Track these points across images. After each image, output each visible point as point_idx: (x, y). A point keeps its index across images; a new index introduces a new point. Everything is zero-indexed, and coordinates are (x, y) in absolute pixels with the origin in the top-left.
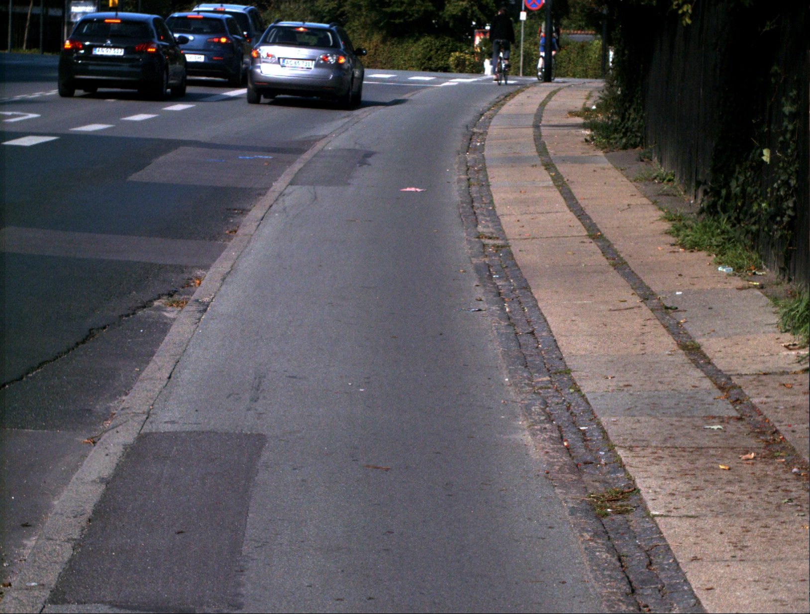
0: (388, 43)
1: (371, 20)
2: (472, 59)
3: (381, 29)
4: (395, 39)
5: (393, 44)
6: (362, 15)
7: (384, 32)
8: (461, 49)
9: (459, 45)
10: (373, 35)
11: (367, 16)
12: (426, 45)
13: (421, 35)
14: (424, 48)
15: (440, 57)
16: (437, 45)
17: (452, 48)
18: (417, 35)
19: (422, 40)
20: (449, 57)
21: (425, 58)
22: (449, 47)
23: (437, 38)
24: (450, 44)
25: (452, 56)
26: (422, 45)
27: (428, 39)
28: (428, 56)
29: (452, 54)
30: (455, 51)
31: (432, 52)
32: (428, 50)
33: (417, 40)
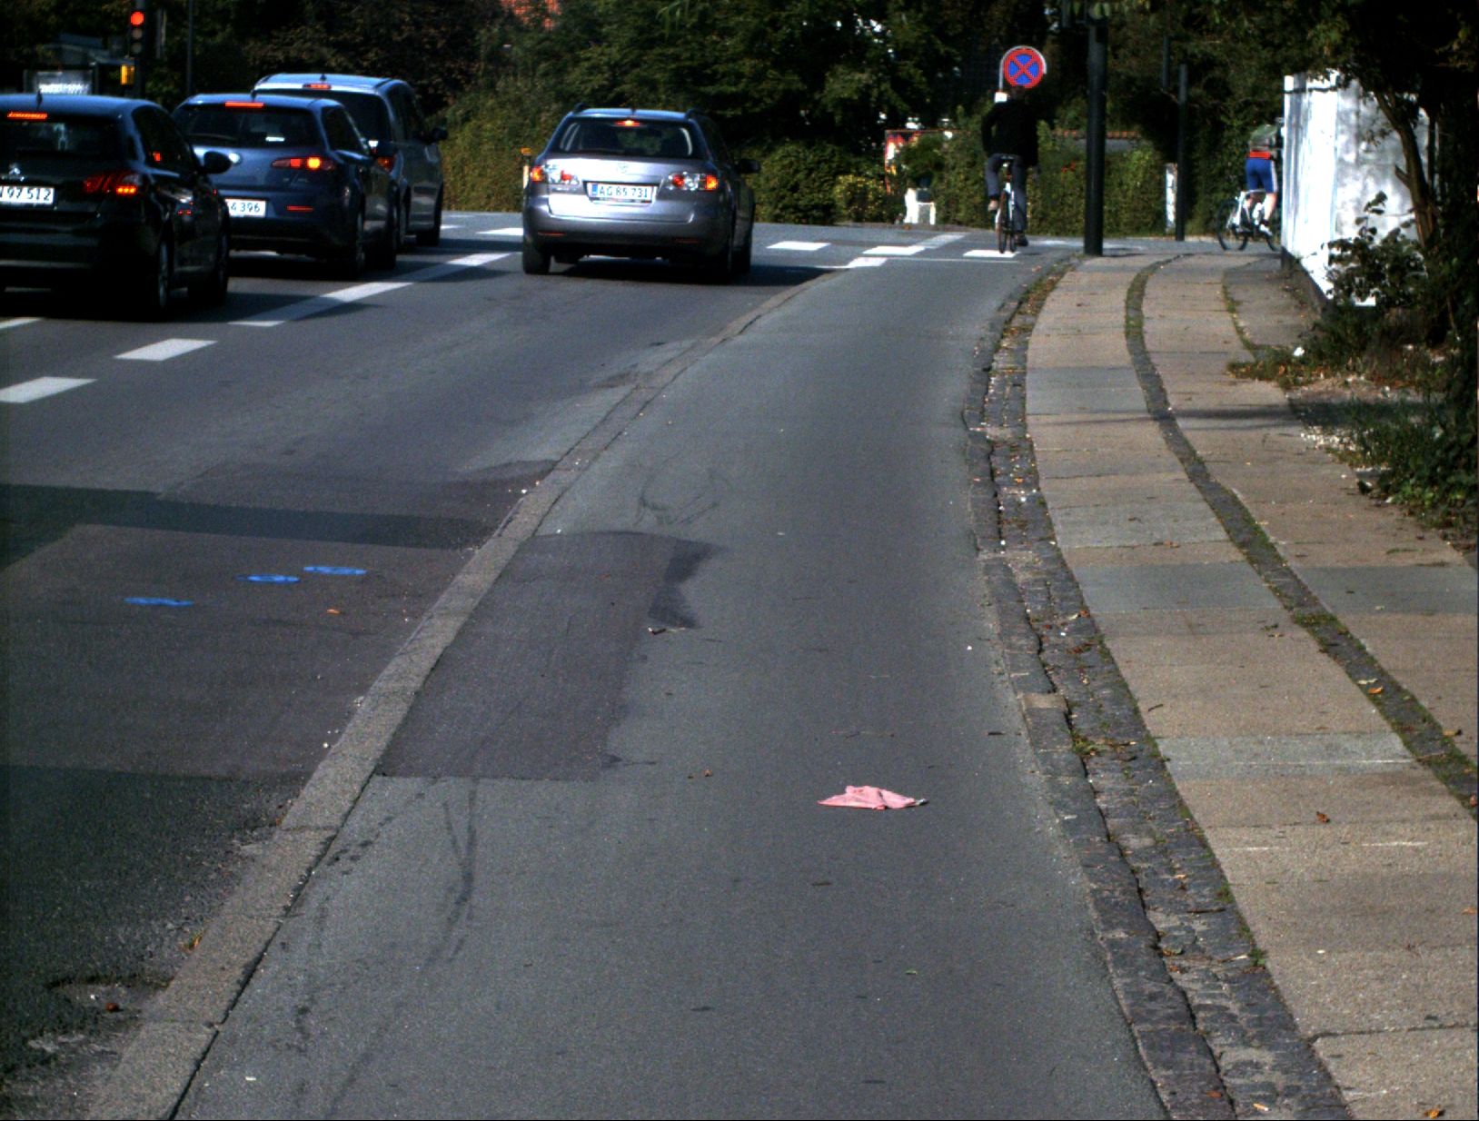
2: (880, 189)
8: (858, 169)
9: (853, 160)
12: (786, 162)
13: (778, 140)
14: (784, 167)
15: (817, 184)
16: (809, 161)
17: (839, 166)
18: (770, 141)
19: (780, 152)
20: (833, 185)
21: (785, 187)
22: (834, 165)
23: (809, 146)
24: (836, 159)
25: (839, 183)
26: (781, 159)
27: (791, 148)
28: (792, 183)
29: (841, 178)
30: (846, 173)
31: (800, 176)
32: (792, 171)
33: (770, 150)
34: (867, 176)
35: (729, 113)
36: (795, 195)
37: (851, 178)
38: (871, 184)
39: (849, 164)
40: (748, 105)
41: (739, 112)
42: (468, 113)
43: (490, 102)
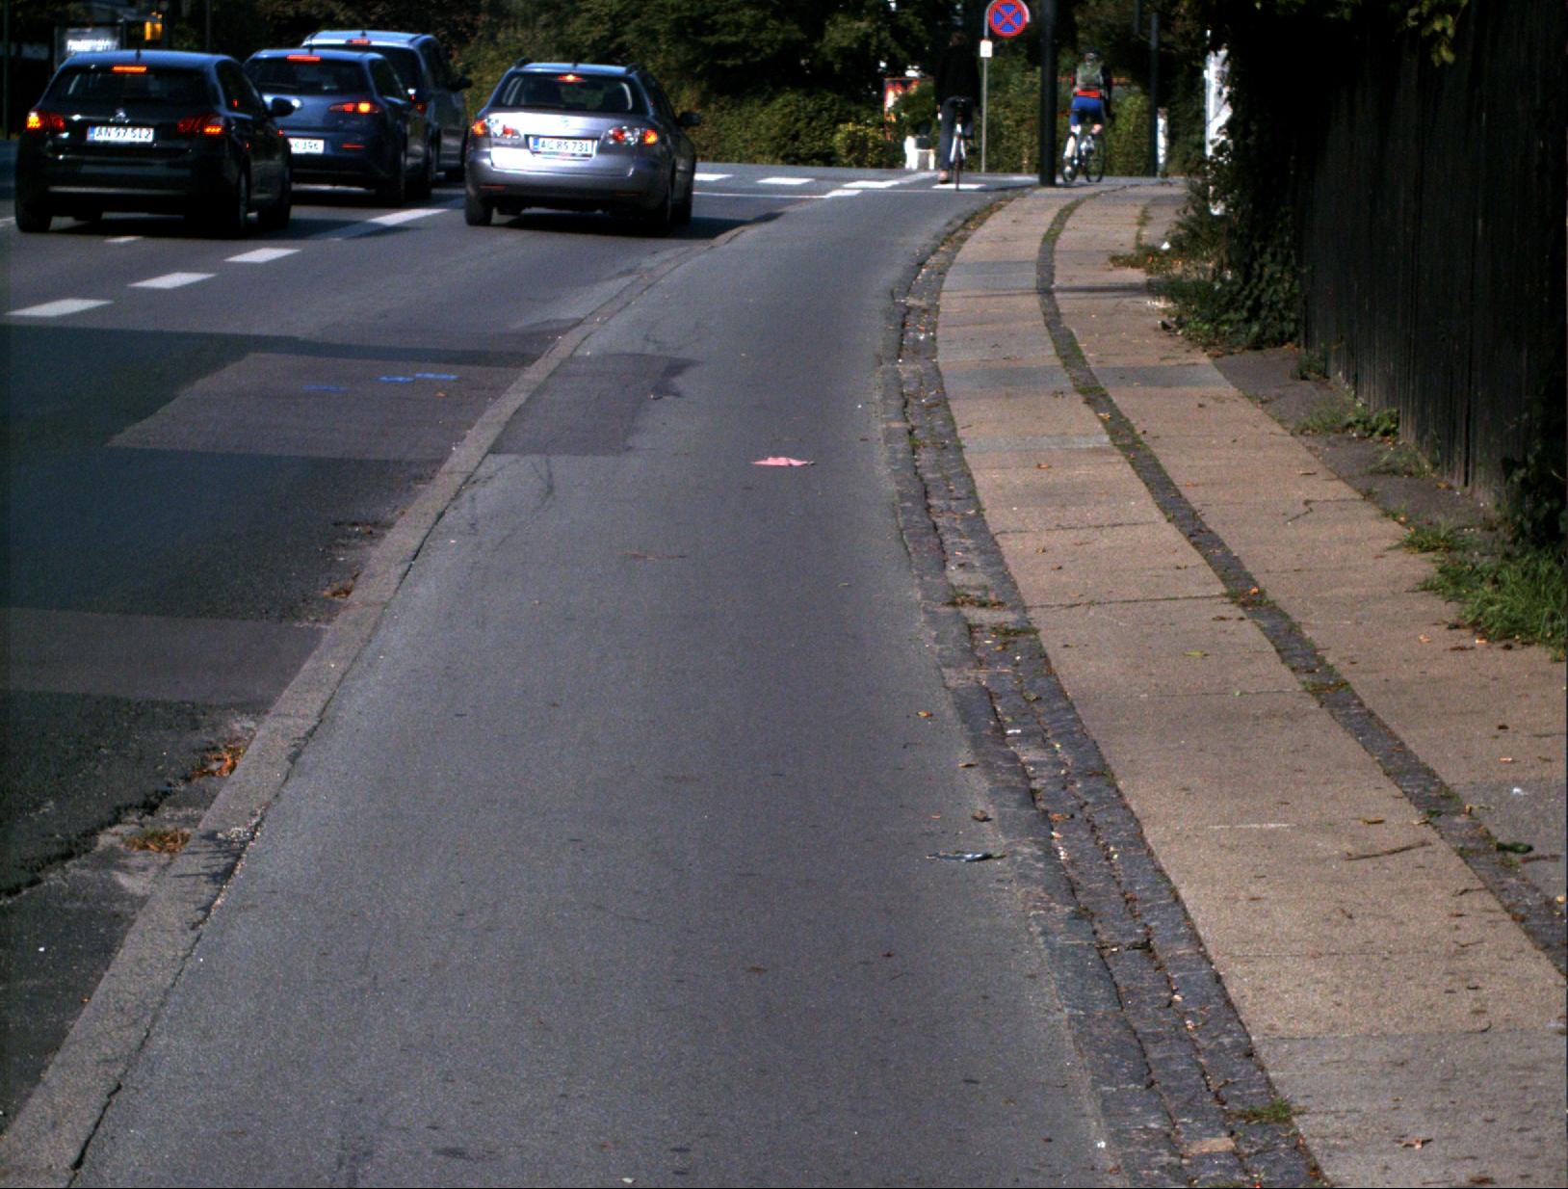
0: (712, 107)
1: (677, 61)
2: (880, 136)
3: (699, 77)
4: (727, 97)
5: (722, 108)
6: (660, 51)
7: (704, 85)
8: (858, 117)
9: (854, 108)
10: (682, 89)
11: (668, 52)
12: (787, 110)
13: (778, 89)
14: (784, 116)
15: (817, 133)
16: (809, 109)
17: (839, 115)
18: (770, 90)
19: (781, 101)
20: (833, 134)
21: (785, 135)
22: (834, 114)
23: (809, 95)
24: (836, 107)
25: (840, 131)
26: (781, 109)
27: (792, 97)
28: (792, 132)
29: (841, 126)
30: (846, 121)
31: (800, 125)
32: (792, 119)
33: (771, 99)
34: (867, 125)
35: (729, 63)
36: (797, 144)
37: (850, 127)
38: (870, 131)
39: (849, 113)
40: (748, 54)
41: (739, 62)
42: (468, 65)
43: (492, 54)
